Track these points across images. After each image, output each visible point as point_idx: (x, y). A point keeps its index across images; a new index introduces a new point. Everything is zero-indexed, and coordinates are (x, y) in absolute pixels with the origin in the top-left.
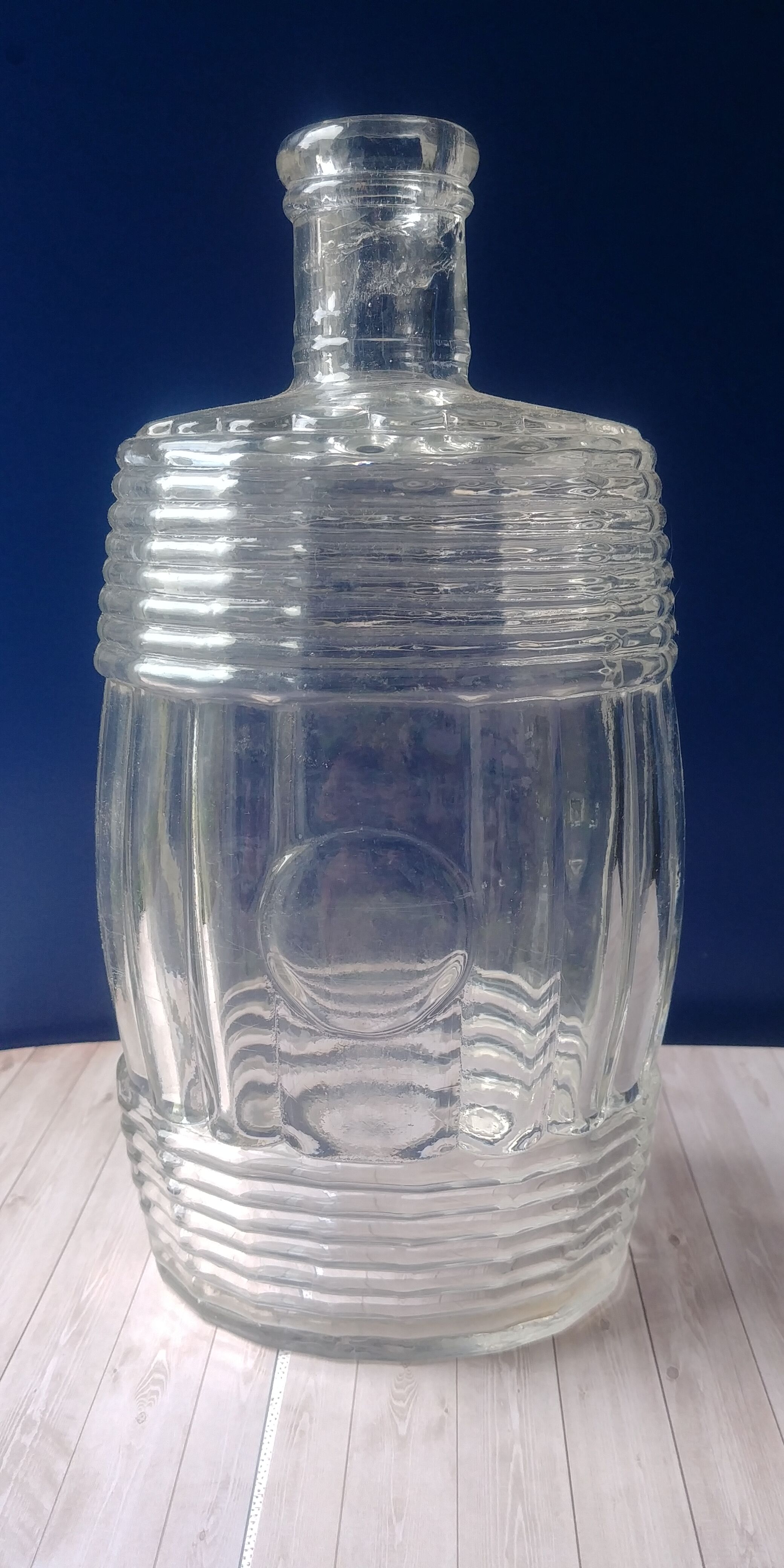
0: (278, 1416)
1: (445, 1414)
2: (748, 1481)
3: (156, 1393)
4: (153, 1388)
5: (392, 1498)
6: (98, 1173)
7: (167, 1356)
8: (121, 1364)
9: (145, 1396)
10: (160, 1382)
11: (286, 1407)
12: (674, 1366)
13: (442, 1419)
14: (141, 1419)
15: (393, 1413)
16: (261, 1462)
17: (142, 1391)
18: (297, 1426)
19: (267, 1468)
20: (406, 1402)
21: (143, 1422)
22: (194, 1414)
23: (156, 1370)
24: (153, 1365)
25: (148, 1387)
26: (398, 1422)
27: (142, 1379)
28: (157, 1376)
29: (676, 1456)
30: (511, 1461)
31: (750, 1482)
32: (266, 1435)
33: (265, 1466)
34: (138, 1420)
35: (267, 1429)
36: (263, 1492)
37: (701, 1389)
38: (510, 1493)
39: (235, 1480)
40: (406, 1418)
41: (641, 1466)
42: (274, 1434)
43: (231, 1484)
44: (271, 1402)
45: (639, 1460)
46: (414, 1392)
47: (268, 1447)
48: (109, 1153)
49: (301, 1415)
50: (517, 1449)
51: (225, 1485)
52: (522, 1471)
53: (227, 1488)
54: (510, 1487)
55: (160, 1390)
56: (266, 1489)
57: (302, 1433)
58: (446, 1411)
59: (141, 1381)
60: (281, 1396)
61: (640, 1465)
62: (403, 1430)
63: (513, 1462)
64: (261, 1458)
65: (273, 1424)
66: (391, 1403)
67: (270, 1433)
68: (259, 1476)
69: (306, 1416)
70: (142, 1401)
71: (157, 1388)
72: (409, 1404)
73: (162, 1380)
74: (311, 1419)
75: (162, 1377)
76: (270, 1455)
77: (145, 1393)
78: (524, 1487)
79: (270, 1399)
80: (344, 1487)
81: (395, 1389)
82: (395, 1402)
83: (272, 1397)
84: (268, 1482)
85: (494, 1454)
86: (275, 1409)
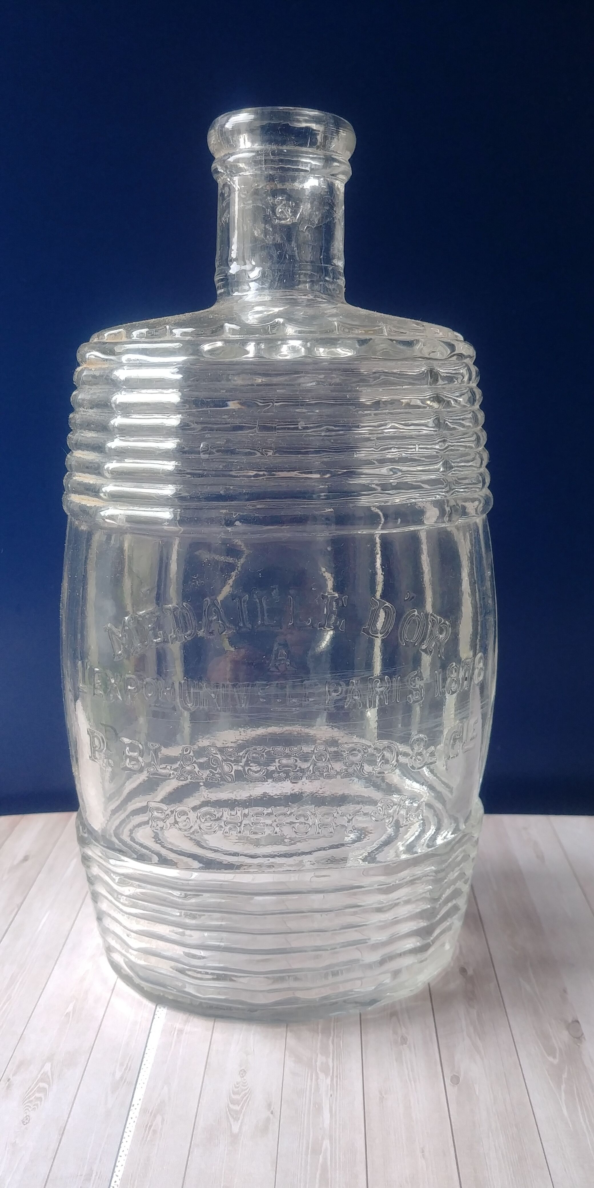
0: (136, 1120)
1: (271, 1116)
2: (509, 1169)
3: (40, 1099)
4: (37, 1095)
5: (222, 1185)
6: (11, 920)
7: (51, 1068)
8: (14, 1075)
9: (31, 1102)
10: (43, 1090)
11: (144, 1111)
12: (457, 1075)
13: (268, 1120)
14: (25, 1121)
15: (229, 1115)
16: (119, 1157)
17: (29, 1098)
18: (151, 1126)
19: (124, 1163)
20: (240, 1106)
21: (27, 1123)
22: (68, 1118)
23: (42, 1080)
24: (39, 1076)
25: (33, 1094)
26: (232, 1123)
27: (30, 1087)
28: (42, 1085)
29: (453, 1148)
30: (320, 1154)
31: (511, 1169)
32: (125, 1135)
33: (122, 1161)
34: (23, 1122)
35: (126, 1130)
36: (118, 1183)
37: (477, 1093)
38: (317, 1181)
39: (97, 1173)
40: (239, 1119)
41: (424, 1158)
42: (131, 1134)
43: (93, 1176)
44: (132, 1108)
45: (423, 1152)
46: (248, 1097)
47: (126, 1145)
48: (22, 903)
49: (155, 1116)
50: (326, 1143)
51: (88, 1178)
52: (329, 1163)
53: (90, 1180)
54: (318, 1176)
55: (43, 1097)
56: (121, 1180)
57: (155, 1132)
58: (272, 1113)
59: (29, 1089)
60: (140, 1102)
61: (423, 1156)
62: (235, 1129)
63: (322, 1155)
64: (120, 1154)
65: (131, 1126)
66: (228, 1106)
67: (129, 1133)
68: (116, 1169)
69: (159, 1118)
70: (28, 1106)
71: (41, 1095)
72: (242, 1108)
73: (45, 1088)
74: (163, 1120)
75: (46, 1086)
76: (126, 1152)
77: (31, 1099)
78: (329, 1176)
79: (131, 1105)
80: (184, 1177)
81: (232, 1095)
82: (231, 1106)
83: (133, 1104)
84: (123, 1174)
85: (307, 1148)
86: (135, 1113)
